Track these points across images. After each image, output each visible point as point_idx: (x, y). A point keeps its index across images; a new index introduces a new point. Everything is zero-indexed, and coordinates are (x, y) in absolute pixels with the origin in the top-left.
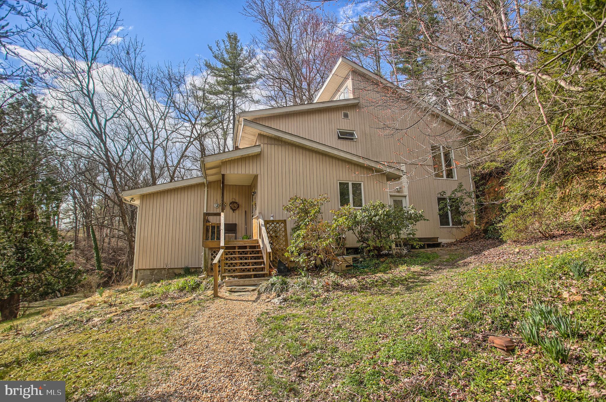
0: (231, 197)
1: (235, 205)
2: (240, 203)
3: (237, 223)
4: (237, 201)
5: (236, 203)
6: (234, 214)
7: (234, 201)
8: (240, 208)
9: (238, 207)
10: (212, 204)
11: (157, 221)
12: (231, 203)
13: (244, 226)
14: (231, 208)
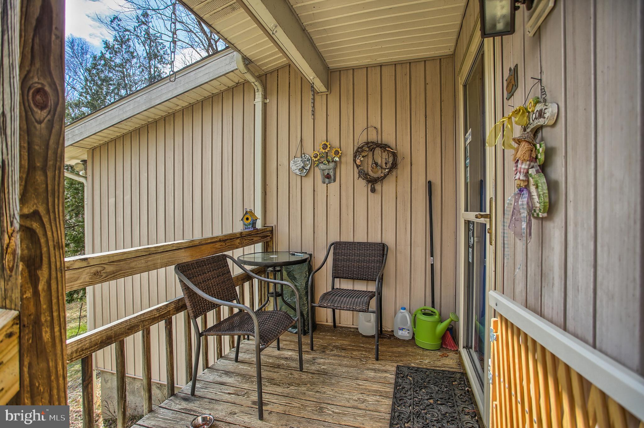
0: (361, 124)
1: (381, 157)
2: (403, 148)
3: (389, 240)
4: (388, 138)
5: (384, 147)
6: (374, 199)
7: (373, 137)
8: (403, 172)
9: (394, 166)
10: (284, 160)
11: (128, 229)
12: (358, 152)
13: (420, 252)
14: (363, 175)
